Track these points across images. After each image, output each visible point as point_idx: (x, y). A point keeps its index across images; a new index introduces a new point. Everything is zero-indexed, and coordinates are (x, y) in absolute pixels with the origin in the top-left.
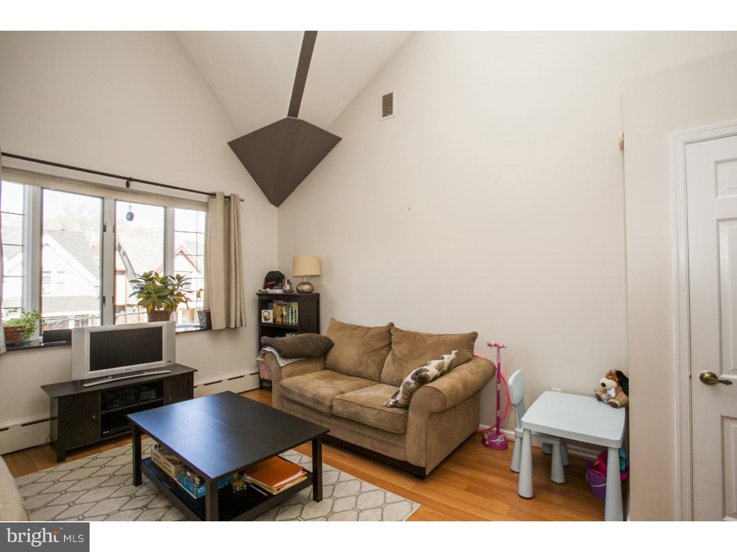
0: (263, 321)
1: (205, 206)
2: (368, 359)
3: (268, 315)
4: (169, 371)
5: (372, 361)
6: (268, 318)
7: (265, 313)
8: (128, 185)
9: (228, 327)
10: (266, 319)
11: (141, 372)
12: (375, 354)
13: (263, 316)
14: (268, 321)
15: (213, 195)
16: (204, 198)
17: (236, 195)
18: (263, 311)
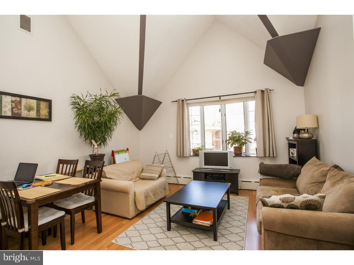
0: (291, 154)
1: (253, 98)
2: (310, 187)
3: (293, 151)
4: (229, 171)
5: (312, 190)
6: (293, 153)
7: (292, 150)
8: (220, 98)
9: (265, 156)
10: (292, 154)
11: (221, 169)
12: (315, 185)
13: (290, 152)
14: (294, 155)
15: (255, 92)
16: (253, 95)
17: (267, 89)
18: (290, 149)
